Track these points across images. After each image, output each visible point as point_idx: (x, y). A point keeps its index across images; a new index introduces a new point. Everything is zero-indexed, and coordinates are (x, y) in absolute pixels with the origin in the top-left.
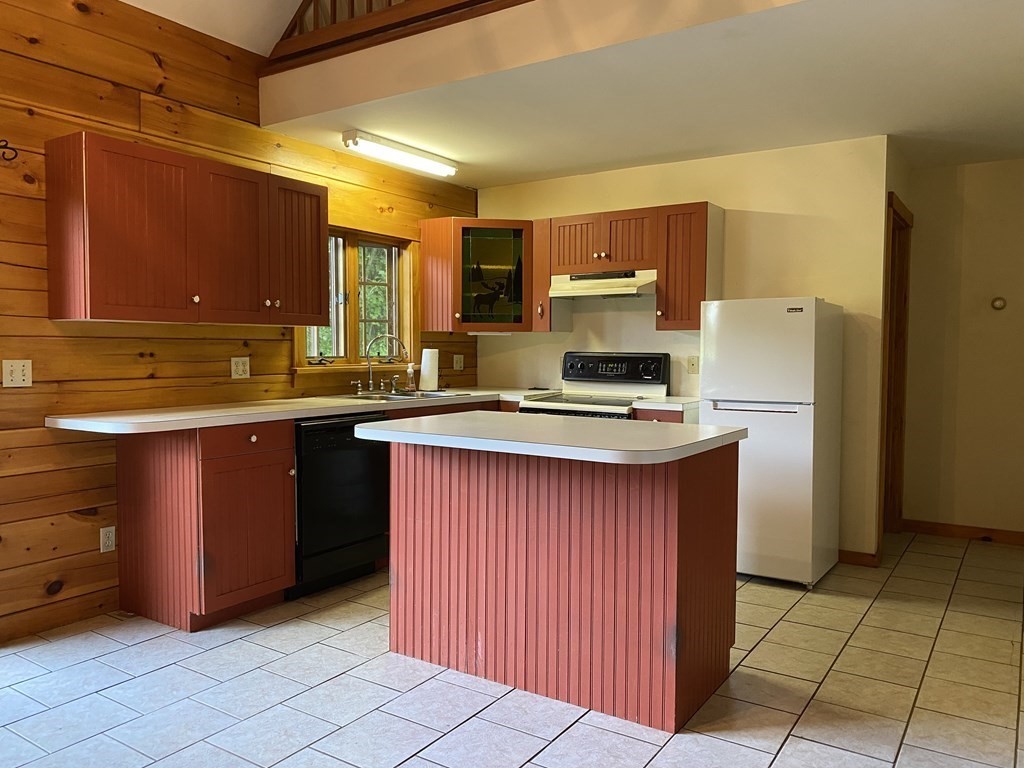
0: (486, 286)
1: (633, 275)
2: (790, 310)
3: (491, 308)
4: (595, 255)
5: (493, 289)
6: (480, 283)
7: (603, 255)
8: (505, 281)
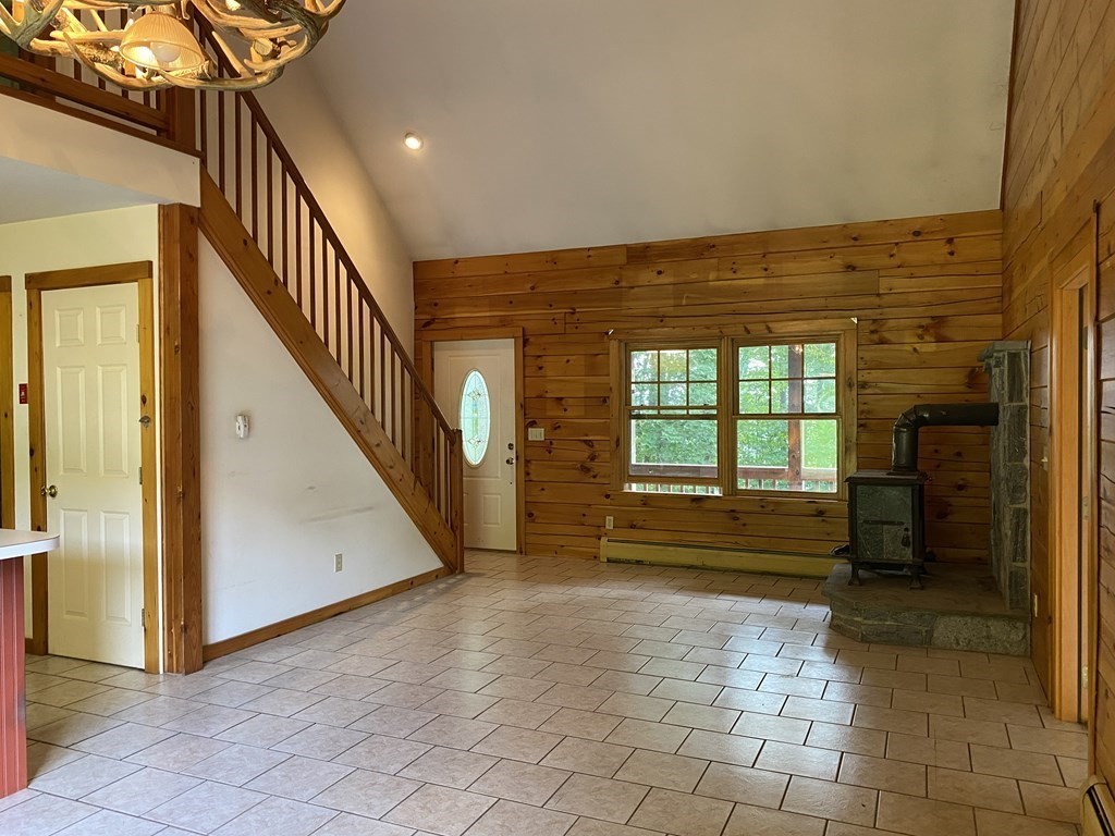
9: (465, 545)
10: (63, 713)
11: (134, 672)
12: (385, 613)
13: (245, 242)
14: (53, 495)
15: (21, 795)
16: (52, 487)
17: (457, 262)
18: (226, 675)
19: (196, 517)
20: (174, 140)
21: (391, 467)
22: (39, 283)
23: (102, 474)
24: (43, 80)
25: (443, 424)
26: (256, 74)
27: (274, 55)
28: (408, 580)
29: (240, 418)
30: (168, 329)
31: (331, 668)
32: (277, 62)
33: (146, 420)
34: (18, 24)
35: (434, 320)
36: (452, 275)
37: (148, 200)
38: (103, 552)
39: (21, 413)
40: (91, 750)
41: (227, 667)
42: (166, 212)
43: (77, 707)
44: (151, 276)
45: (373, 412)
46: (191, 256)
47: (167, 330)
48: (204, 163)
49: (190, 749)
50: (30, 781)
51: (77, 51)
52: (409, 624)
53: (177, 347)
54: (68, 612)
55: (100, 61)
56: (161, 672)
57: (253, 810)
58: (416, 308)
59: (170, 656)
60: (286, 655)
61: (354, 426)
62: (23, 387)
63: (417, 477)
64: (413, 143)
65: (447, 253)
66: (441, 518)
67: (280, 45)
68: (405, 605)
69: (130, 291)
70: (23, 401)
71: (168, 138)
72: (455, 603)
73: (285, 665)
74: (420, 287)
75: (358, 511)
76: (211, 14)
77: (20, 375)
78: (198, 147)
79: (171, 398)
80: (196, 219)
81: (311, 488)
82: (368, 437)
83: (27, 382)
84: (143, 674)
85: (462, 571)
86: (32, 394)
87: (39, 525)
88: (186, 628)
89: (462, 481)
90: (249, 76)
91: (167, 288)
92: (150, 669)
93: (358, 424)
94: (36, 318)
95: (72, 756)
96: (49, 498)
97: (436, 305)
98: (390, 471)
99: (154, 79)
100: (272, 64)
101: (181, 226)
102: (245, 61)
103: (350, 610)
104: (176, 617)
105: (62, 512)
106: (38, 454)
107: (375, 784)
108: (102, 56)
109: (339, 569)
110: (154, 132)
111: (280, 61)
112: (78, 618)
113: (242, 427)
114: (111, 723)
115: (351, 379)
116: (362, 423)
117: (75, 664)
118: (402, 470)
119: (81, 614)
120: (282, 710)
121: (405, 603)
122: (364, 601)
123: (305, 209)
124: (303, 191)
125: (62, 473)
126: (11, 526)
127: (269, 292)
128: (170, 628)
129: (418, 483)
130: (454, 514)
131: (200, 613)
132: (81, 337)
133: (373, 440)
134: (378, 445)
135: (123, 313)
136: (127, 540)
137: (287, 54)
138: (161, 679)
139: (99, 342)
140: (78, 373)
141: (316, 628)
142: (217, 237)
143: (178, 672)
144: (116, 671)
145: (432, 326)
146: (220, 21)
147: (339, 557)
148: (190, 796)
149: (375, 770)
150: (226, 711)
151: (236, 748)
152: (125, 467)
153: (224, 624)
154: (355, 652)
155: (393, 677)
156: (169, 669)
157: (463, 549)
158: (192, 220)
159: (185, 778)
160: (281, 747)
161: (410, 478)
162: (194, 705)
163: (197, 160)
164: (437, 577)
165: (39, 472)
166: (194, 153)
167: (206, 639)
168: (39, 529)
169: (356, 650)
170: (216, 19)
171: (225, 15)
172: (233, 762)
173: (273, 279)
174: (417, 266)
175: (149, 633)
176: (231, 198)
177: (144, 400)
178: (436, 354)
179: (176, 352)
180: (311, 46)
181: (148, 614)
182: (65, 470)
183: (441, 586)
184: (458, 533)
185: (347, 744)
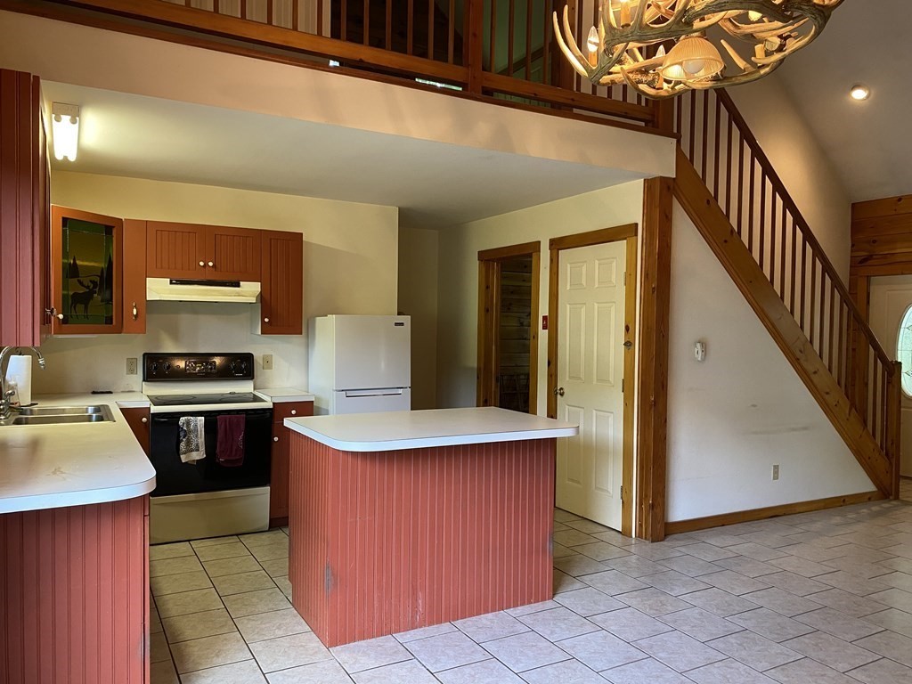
0: (81, 283)
1: (239, 286)
2: (396, 324)
3: (86, 308)
4: (202, 264)
5: (88, 287)
6: (76, 279)
7: (211, 264)
8: (97, 279)
9: (901, 474)
10: (569, 552)
11: (614, 532)
12: (819, 523)
13: (708, 201)
14: (562, 395)
15: (549, 604)
16: (561, 389)
17: (900, 199)
18: (683, 549)
19: (663, 421)
20: (658, 127)
21: (827, 393)
22: (558, 244)
23: (595, 382)
24: (573, 100)
25: (880, 355)
26: (760, 67)
27: (781, 49)
28: (841, 497)
29: (698, 345)
30: (648, 275)
31: (773, 562)
32: (783, 53)
33: (628, 344)
34: (594, 68)
35: (872, 256)
36: (894, 212)
37: (637, 177)
38: (594, 438)
39: (543, 336)
40: (589, 583)
41: (682, 543)
42: (649, 185)
43: (579, 549)
44: (636, 235)
45: (811, 342)
46: (667, 217)
47: (646, 276)
48: (679, 142)
49: (661, 602)
50: (554, 595)
51: (628, 78)
52: (843, 536)
53: (654, 288)
54: (569, 479)
55: (642, 83)
56: (634, 536)
57: (716, 665)
58: (853, 246)
59: (641, 525)
60: (731, 543)
61: (793, 354)
62: (545, 318)
63: (853, 405)
64: (859, 95)
65: (891, 192)
66: (876, 445)
67: (786, 39)
68: (837, 520)
69: (620, 247)
70: (545, 327)
71: (653, 127)
72: (892, 526)
73: (731, 551)
74: (856, 227)
75: (794, 430)
76: (732, 28)
77: (544, 310)
78: (675, 131)
79: (648, 328)
80: (672, 187)
81: (754, 406)
82: (805, 364)
83: (547, 314)
84: (620, 535)
85: (897, 498)
86: (551, 323)
87: (552, 413)
88: (653, 506)
89: (899, 411)
90: (753, 69)
91: (648, 243)
92: (625, 532)
93: (798, 354)
94: (555, 270)
95: (578, 585)
96: (559, 396)
97: (874, 242)
98: (827, 397)
99: (677, 87)
100: (777, 56)
101: (660, 194)
102: (753, 58)
103: (785, 515)
104: (646, 496)
105: (567, 407)
106: (552, 365)
107: (825, 675)
108: (644, 79)
109: (776, 477)
110: (643, 124)
111: (786, 53)
112: (575, 484)
113: (700, 352)
114: (601, 567)
115: (792, 312)
116: (801, 351)
117: (573, 518)
118: (837, 396)
119: (578, 482)
120: (732, 589)
121: (838, 518)
122: (798, 509)
123: (758, 168)
124: (758, 153)
125: (568, 379)
126: (535, 413)
127: (726, 241)
128: (641, 504)
129: (853, 409)
130: (889, 443)
131: (664, 496)
132: (584, 283)
133: (810, 368)
134: (815, 373)
135: (614, 264)
136: (611, 433)
137: (792, 45)
138: (633, 542)
139: (597, 286)
140: (581, 308)
141: (755, 524)
142: (686, 199)
143: (646, 539)
144: (601, 529)
145: (870, 262)
146: (739, 31)
147: (776, 467)
148: (665, 639)
149: (823, 663)
150: (684, 578)
151: (697, 610)
152: (611, 379)
153: (682, 508)
154: (794, 553)
155: (833, 583)
156: (639, 535)
157: (899, 477)
158: (669, 188)
159: (658, 623)
160: (735, 619)
161: (845, 405)
162: (660, 567)
163: (675, 141)
164: (869, 499)
165: (553, 377)
166: (671, 135)
167: (667, 518)
168: (552, 417)
169: (794, 551)
170: (736, 31)
171: (743, 25)
172: (696, 621)
173: (730, 231)
174: (855, 207)
175: (626, 505)
176: (698, 167)
177: (627, 328)
178: (872, 288)
179: (653, 292)
180: (817, 34)
181: (625, 491)
182: (570, 377)
183: (875, 508)
184: (894, 461)
185: (796, 634)
